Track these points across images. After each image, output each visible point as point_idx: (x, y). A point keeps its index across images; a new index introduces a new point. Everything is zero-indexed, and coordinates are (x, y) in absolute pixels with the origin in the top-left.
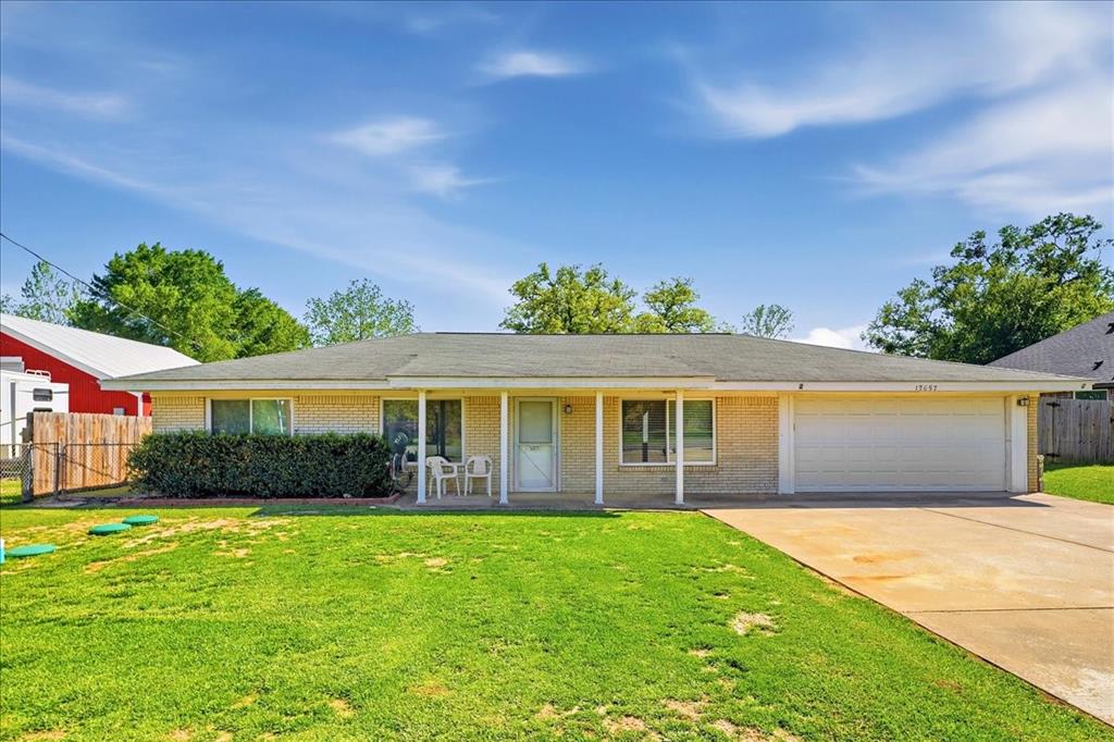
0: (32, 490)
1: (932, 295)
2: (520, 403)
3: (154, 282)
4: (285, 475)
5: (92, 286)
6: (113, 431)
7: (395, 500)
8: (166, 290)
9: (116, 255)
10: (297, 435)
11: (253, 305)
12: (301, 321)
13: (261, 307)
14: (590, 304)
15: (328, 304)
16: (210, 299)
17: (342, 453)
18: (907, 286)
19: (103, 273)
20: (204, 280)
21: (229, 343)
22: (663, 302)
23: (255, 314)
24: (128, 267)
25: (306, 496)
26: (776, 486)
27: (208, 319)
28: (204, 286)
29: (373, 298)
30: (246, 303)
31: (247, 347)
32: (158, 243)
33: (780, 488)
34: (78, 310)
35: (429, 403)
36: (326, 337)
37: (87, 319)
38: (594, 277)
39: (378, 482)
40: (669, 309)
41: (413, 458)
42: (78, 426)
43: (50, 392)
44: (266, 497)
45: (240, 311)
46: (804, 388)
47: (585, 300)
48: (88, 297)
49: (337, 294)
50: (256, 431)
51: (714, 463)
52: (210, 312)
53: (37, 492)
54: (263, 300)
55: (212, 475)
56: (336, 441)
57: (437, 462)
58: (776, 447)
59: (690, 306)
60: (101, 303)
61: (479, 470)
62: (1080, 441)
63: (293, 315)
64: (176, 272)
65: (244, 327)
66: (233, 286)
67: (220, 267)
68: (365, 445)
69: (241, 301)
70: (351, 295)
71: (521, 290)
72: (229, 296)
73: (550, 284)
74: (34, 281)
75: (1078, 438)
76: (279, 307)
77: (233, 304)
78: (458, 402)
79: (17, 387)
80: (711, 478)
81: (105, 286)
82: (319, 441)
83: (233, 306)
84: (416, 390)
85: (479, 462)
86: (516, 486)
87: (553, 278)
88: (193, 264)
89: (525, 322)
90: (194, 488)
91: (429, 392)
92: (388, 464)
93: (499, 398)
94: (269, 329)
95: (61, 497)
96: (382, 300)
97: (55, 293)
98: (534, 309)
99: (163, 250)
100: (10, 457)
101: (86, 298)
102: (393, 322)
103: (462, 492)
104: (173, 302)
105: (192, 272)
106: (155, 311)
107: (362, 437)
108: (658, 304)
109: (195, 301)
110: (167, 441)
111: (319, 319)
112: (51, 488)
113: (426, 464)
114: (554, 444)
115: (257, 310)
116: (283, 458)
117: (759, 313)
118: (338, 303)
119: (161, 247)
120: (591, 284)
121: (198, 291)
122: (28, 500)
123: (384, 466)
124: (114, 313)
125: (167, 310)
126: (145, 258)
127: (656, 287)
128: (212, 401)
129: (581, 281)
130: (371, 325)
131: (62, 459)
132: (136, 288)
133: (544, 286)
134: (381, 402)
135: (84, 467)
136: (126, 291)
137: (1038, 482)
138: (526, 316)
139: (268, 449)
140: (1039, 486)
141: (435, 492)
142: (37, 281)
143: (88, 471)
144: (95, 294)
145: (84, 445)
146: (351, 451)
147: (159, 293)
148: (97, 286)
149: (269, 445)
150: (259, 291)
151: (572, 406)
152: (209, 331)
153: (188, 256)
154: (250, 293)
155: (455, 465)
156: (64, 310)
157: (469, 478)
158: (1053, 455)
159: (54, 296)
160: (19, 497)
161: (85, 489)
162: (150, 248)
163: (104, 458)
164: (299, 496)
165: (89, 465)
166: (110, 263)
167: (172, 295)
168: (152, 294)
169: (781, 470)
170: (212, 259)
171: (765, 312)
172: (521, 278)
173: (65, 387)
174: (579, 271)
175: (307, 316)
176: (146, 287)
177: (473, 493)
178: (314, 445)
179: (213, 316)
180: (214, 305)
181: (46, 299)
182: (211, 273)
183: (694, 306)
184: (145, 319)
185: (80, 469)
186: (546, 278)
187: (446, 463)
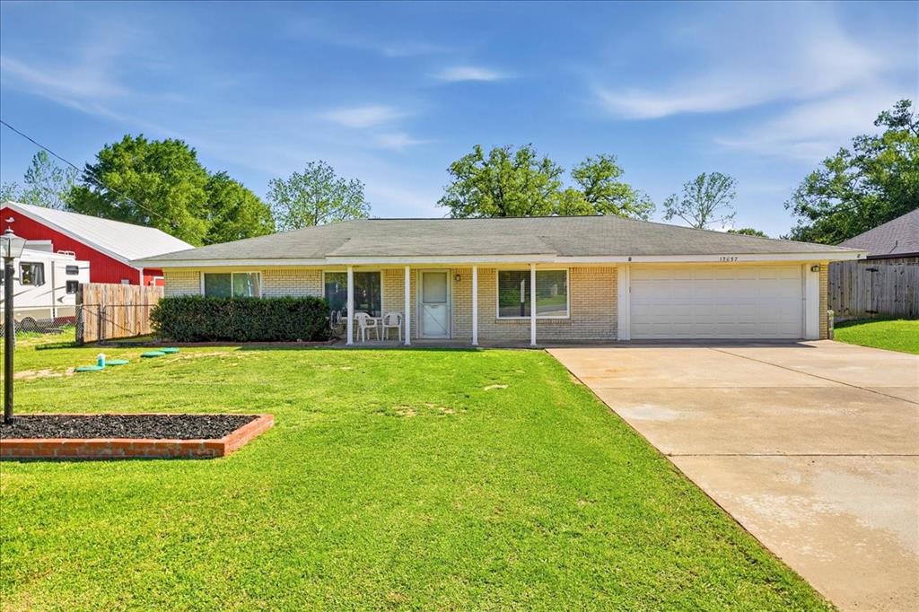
0: (82, 338)
1: (852, 164)
2: (424, 273)
3: (137, 169)
4: (256, 325)
5: (84, 174)
6: (131, 297)
7: (332, 343)
8: (149, 176)
9: (106, 146)
10: (264, 298)
11: (222, 186)
12: (264, 200)
13: (229, 188)
14: (520, 181)
15: (287, 184)
16: (185, 185)
17: (295, 310)
18: (832, 155)
19: (95, 162)
20: (180, 167)
21: (201, 221)
22: (589, 177)
23: (223, 195)
24: (115, 156)
25: (270, 340)
26: (615, 334)
27: (183, 201)
28: (180, 172)
29: (327, 178)
30: (216, 185)
31: (217, 225)
32: (141, 135)
33: (619, 335)
34: (72, 194)
35: (356, 275)
36: (286, 214)
37: (81, 203)
38: (524, 156)
39: (321, 330)
40: (594, 183)
41: (345, 314)
42: (109, 293)
43: (77, 268)
44: (243, 341)
45: (210, 192)
46: (632, 261)
47: (514, 179)
48: (82, 183)
49: (295, 174)
50: (235, 295)
51: (568, 317)
52: (185, 195)
53: (85, 340)
54: (230, 183)
55: (207, 325)
56: (292, 301)
57: (362, 316)
58: (616, 305)
59: (614, 181)
60: (92, 189)
61: (393, 322)
62: (896, 301)
63: (257, 194)
64: (156, 159)
65: (214, 207)
66: (204, 170)
67: (193, 154)
68: (312, 305)
69: (212, 183)
70: (308, 176)
71: (457, 169)
72: (201, 179)
73: (484, 164)
74: (34, 169)
75: (894, 298)
76: (245, 187)
77: (204, 186)
78: (378, 273)
79: (56, 265)
80: (565, 328)
81: (95, 173)
82: (279, 301)
83: (206, 189)
84: (345, 265)
85: (393, 316)
86: (421, 335)
87: (487, 158)
88: (171, 153)
89: (462, 199)
90: (195, 334)
91: (354, 266)
92: (328, 318)
93: (404, 270)
94: (236, 209)
95: (102, 343)
96: (335, 179)
97: (51, 179)
98: (468, 186)
99: (145, 141)
100: (52, 317)
101: (79, 184)
102: (346, 199)
103: (380, 338)
104: (154, 187)
105: (170, 160)
106: (139, 194)
107: (310, 298)
108: (585, 179)
109: (173, 185)
110: (176, 302)
111: (280, 198)
112: (94, 337)
113: (353, 317)
114: (448, 304)
115: (225, 192)
116: (255, 313)
117: (700, 181)
118: (296, 182)
119: (144, 138)
120: (521, 163)
121: (175, 177)
122: (80, 343)
123: (325, 320)
124: (104, 196)
125: (149, 193)
126: (130, 148)
127: (583, 164)
128: (205, 275)
129: (512, 161)
130: (326, 203)
131: (101, 317)
132: (123, 175)
133: (479, 165)
134: (323, 274)
135: (113, 323)
136: (115, 178)
137: (828, 332)
138: (462, 194)
139: (245, 308)
140: (828, 334)
141: (361, 339)
142: (38, 169)
143: (115, 327)
144: (87, 180)
145: (113, 306)
146: (302, 308)
147: (143, 178)
148: (88, 173)
149: (244, 305)
150: (227, 174)
151: (460, 276)
152: (185, 212)
153: (167, 146)
154: (219, 176)
155: (375, 319)
156: (59, 194)
157: (386, 328)
158: (872, 312)
159: (51, 182)
160: (74, 343)
161: (114, 339)
162: (134, 139)
163: (126, 315)
164: (266, 340)
165: (116, 322)
166: (100, 153)
167: (154, 181)
168: (137, 180)
169: (619, 322)
170: (186, 147)
171: (707, 180)
172: (457, 159)
173: (86, 264)
174: (510, 151)
175: (269, 195)
176: (131, 174)
177: (389, 339)
178: (276, 304)
179: (188, 198)
180: (189, 189)
181: (44, 184)
182: (186, 160)
183: (619, 180)
184: (130, 201)
185: (111, 324)
186: (480, 158)
187: (369, 318)
